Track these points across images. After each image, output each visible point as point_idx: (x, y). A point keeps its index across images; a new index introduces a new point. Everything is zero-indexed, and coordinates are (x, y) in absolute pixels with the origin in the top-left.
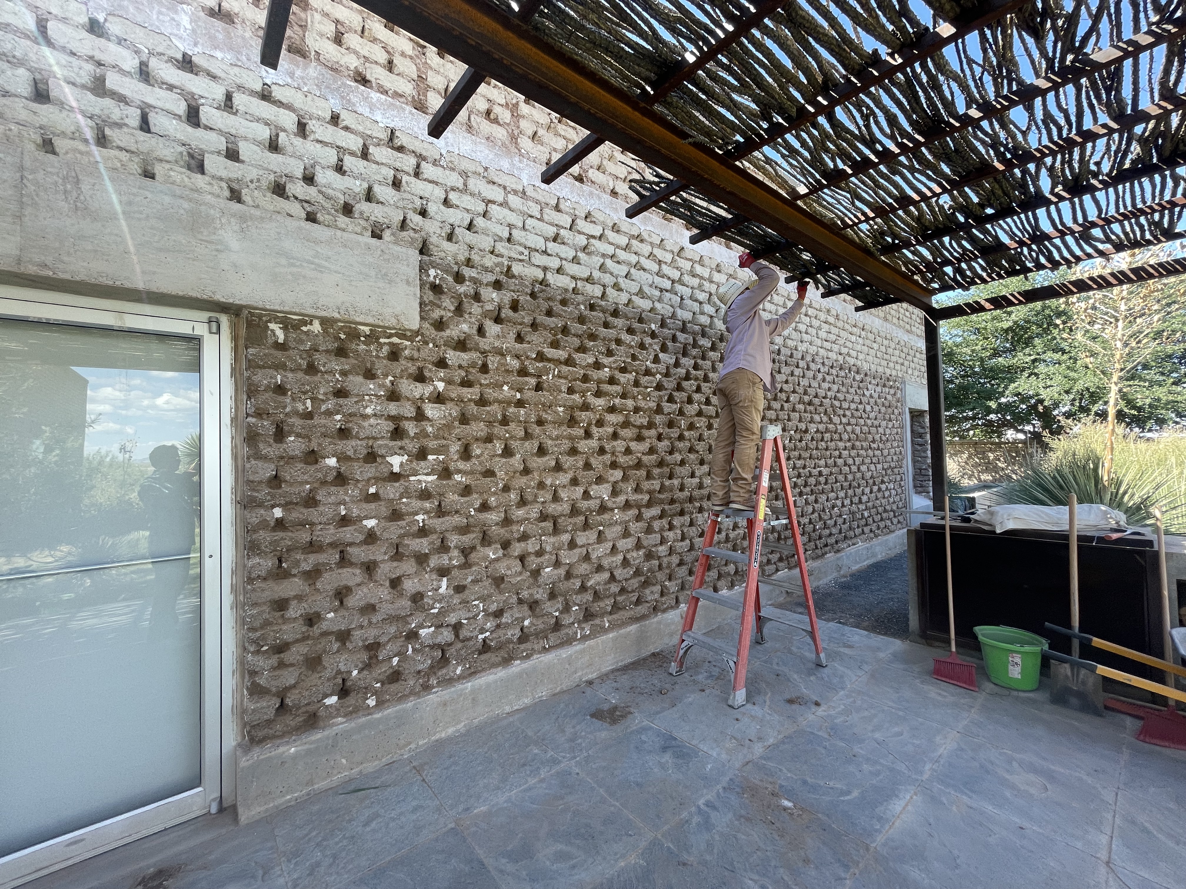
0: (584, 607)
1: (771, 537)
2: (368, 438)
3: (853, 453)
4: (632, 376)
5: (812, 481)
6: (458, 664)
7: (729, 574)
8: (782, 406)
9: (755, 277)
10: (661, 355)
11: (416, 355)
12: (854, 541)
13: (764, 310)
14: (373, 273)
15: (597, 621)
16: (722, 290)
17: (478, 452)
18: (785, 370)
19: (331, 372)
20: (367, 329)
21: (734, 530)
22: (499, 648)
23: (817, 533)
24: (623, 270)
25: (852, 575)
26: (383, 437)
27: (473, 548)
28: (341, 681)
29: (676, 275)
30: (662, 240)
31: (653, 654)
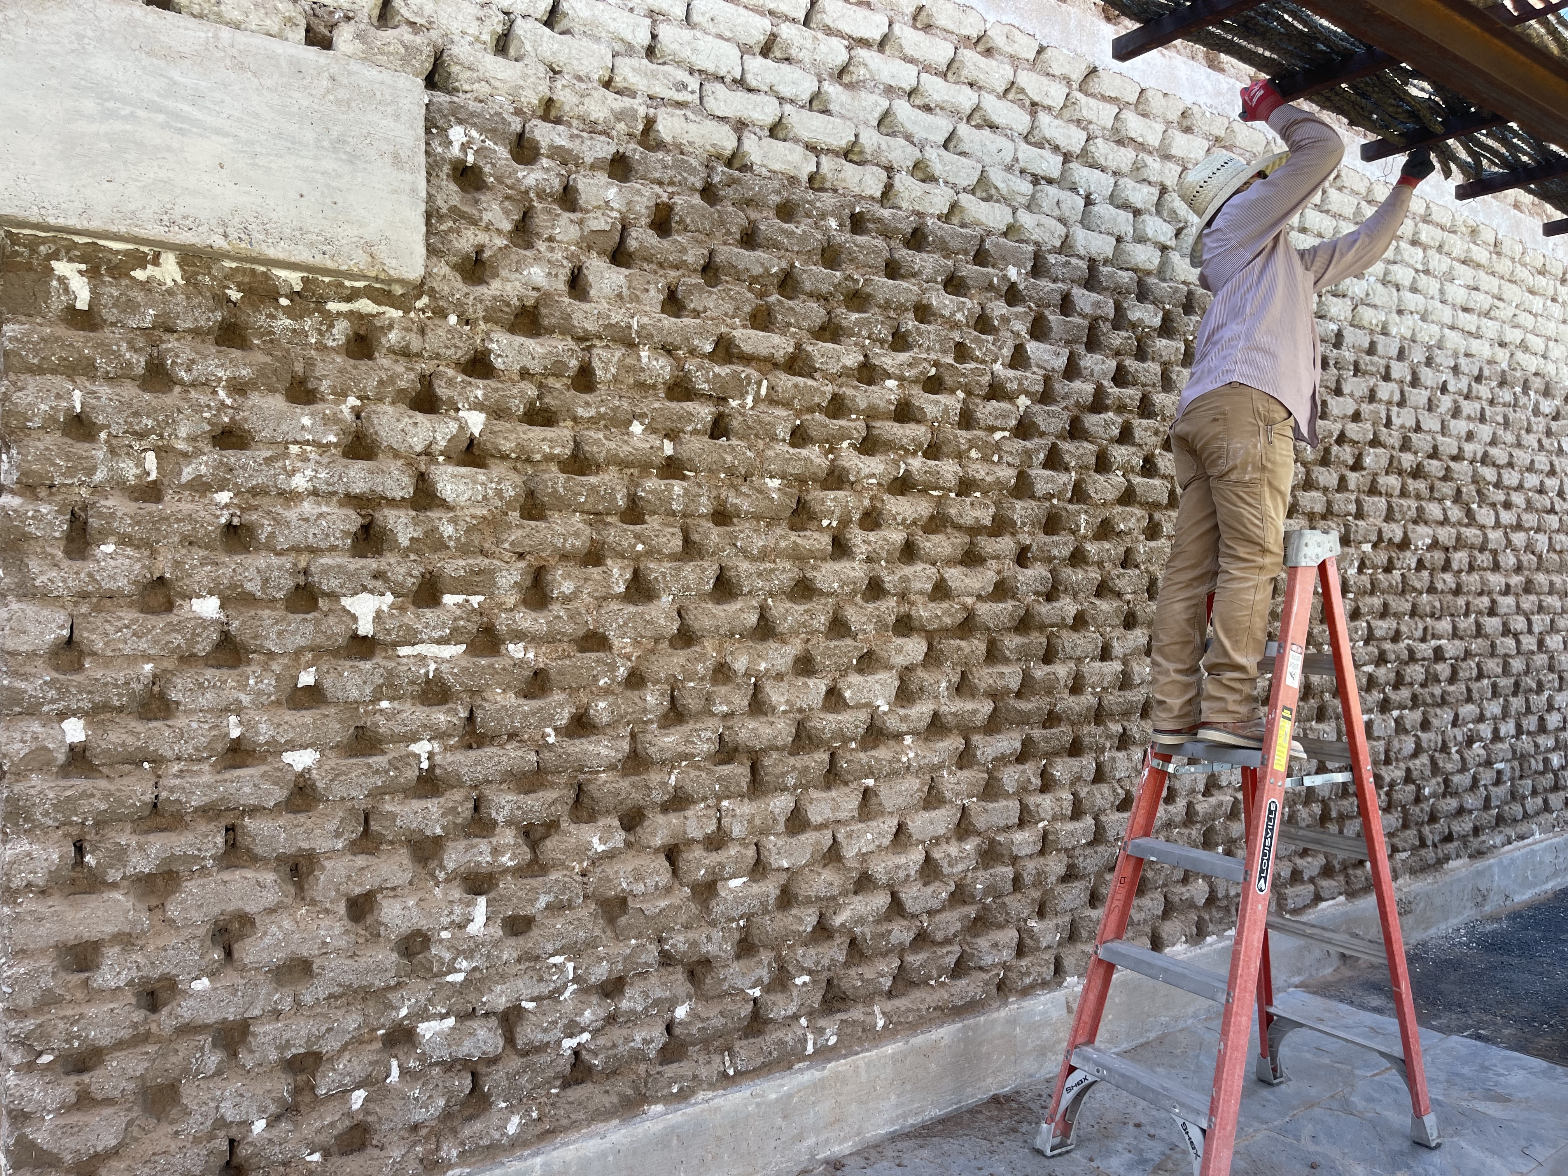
0: (825, 976)
1: (1303, 813)
2: (296, 549)
3: (1528, 602)
4: (953, 402)
5: (1416, 672)
6: (511, 1110)
7: (1191, 904)
8: (1342, 479)
9: (1281, 147)
10: (1032, 347)
11: (416, 344)
12: (1523, 828)
13: (1303, 230)
14: (309, 136)
15: (856, 1013)
16: (1193, 177)
17: (567, 587)
18: (1354, 386)
19: (206, 384)
20: (294, 279)
21: (1207, 793)
22: (612, 1072)
23: (1426, 807)
24: (940, 126)
25: (1515, 916)
26: (333, 548)
27: (552, 826)
28: (225, 1147)
29: (1074, 139)
30: (1041, 50)
31: (996, 1100)
